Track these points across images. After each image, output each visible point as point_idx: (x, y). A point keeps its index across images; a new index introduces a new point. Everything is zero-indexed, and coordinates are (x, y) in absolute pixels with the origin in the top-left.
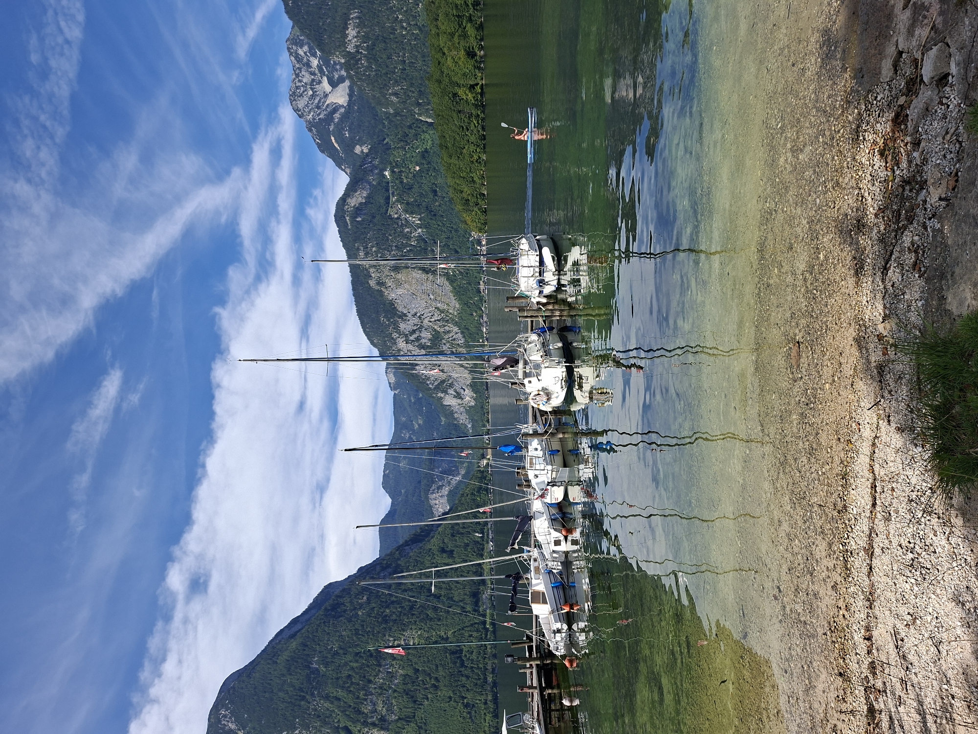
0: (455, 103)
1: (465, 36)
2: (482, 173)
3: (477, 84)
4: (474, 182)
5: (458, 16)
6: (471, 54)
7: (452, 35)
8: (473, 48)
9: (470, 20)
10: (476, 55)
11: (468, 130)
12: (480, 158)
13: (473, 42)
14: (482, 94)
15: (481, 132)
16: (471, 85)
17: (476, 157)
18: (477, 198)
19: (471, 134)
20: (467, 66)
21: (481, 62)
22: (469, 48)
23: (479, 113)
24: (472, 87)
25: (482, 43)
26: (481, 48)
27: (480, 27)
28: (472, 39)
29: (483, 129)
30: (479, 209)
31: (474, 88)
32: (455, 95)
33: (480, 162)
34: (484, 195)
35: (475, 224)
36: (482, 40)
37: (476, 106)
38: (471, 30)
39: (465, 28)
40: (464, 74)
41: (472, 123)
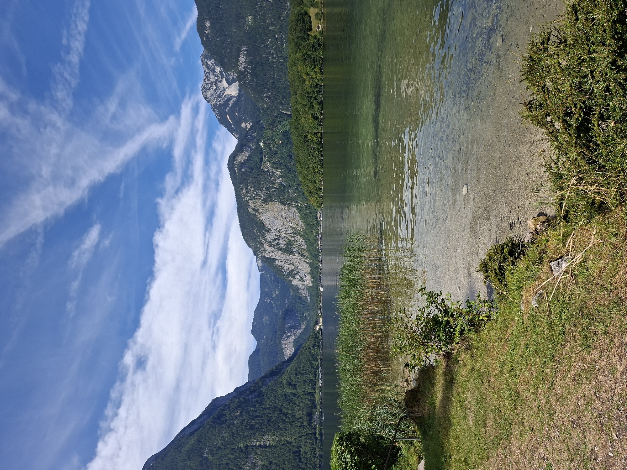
0: (305, 141)
1: (312, 107)
2: (320, 178)
3: (319, 132)
4: (315, 182)
5: (309, 97)
6: (315, 117)
7: (305, 106)
8: (317, 114)
9: (315, 99)
10: (318, 118)
11: (312, 156)
12: (319, 170)
13: (317, 111)
14: (321, 138)
15: (320, 158)
16: (315, 133)
17: (317, 170)
18: (317, 190)
19: (315, 158)
20: (314, 123)
21: (321, 122)
22: (314, 114)
23: (319, 148)
24: (316, 134)
25: (322, 112)
26: (322, 114)
27: (321, 103)
28: (316, 110)
29: (322, 156)
30: (318, 196)
31: (317, 135)
32: (305, 137)
33: (319, 173)
34: (321, 189)
35: (315, 204)
36: (322, 110)
37: (318, 144)
38: (316, 105)
39: (312, 103)
40: (311, 127)
41: (315, 153)
